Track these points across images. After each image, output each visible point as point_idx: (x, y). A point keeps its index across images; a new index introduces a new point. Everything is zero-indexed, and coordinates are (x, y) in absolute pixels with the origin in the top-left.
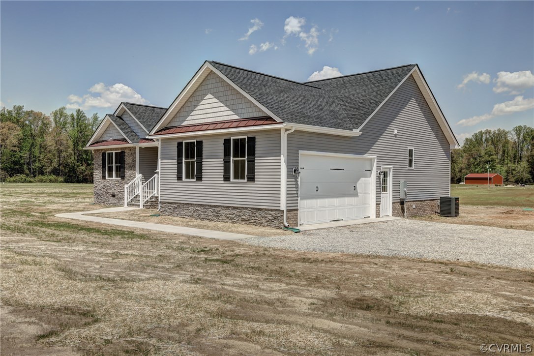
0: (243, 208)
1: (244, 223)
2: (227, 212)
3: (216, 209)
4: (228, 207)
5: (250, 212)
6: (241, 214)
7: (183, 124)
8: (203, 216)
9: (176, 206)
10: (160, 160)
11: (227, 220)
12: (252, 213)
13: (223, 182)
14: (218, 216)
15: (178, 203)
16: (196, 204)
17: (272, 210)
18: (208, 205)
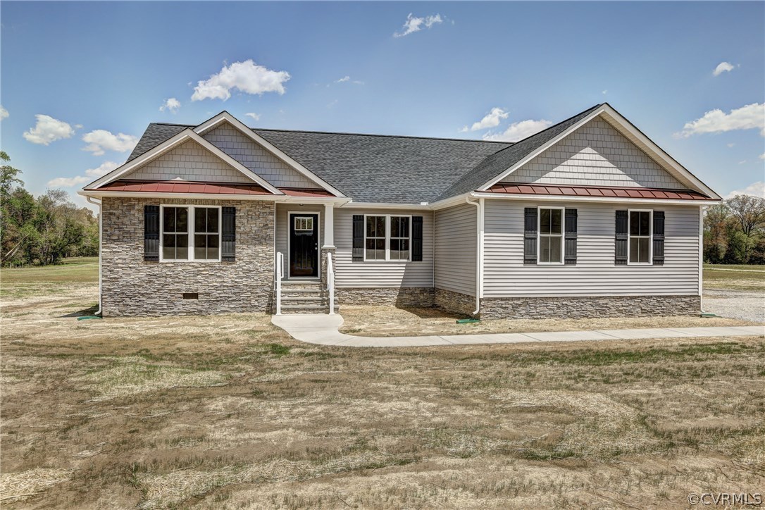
0: (644, 296)
1: (645, 315)
2: (619, 304)
3: (601, 302)
4: (621, 298)
5: (655, 301)
6: (641, 305)
7: (537, 182)
8: (576, 313)
9: (519, 302)
10: (482, 233)
11: (618, 314)
12: (658, 301)
13: (613, 266)
14: (603, 310)
15: (523, 298)
16: (561, 298)
17: (685, 297)
18: (586, 297)
